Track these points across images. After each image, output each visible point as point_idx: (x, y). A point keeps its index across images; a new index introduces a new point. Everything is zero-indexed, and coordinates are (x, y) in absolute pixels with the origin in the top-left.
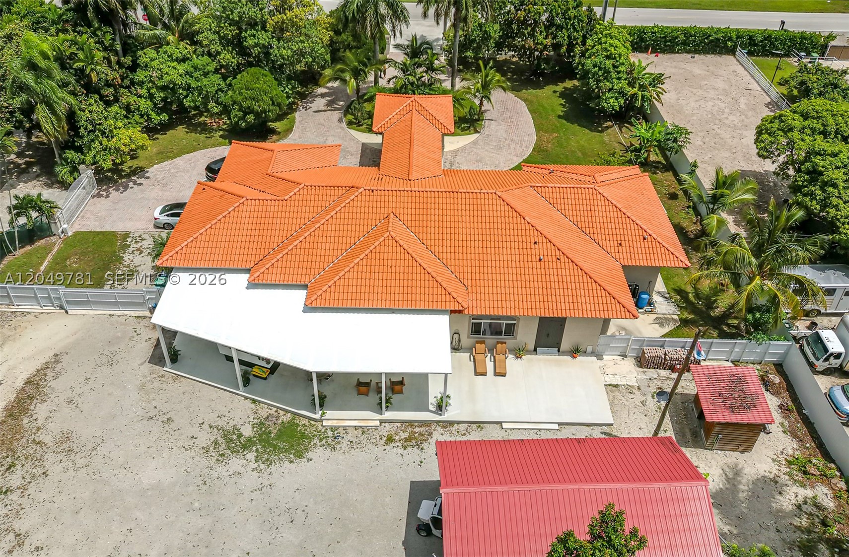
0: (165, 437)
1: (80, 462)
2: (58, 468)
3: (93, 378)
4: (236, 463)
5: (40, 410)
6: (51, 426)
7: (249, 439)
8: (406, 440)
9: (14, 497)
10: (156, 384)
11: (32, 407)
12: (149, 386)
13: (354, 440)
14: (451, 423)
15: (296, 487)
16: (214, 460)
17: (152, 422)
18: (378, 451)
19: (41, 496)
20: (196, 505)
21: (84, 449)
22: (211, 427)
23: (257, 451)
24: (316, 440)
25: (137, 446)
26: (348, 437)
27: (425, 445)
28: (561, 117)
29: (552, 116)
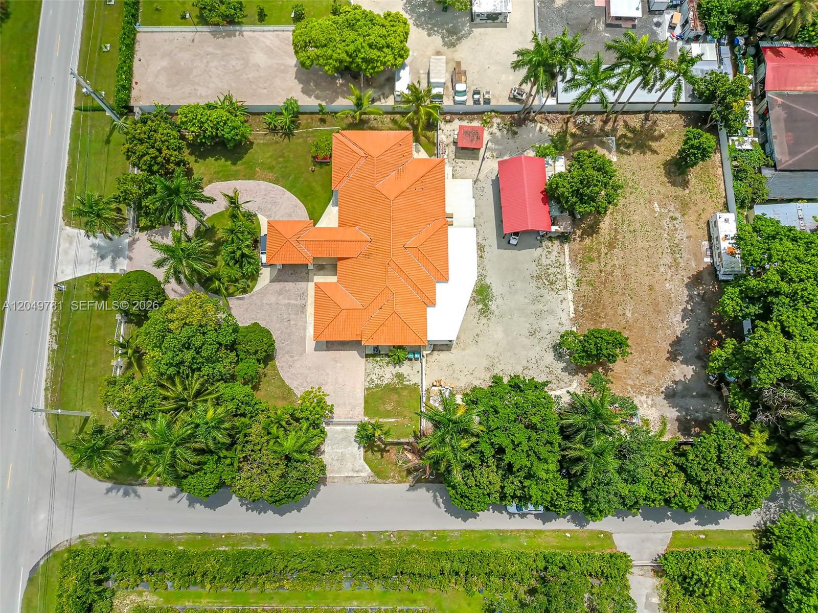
0: (484, 334)
1: (497, 360)
2: (499, 366)
4: (493, 308)
6: (482, 377)
15: (500, 286)
16: (493, 315)
20: (510, 317)
21: (492, 361)
23: (488, 302)
25: (489, 343)
28: (234, 163)
29: (234, 168)
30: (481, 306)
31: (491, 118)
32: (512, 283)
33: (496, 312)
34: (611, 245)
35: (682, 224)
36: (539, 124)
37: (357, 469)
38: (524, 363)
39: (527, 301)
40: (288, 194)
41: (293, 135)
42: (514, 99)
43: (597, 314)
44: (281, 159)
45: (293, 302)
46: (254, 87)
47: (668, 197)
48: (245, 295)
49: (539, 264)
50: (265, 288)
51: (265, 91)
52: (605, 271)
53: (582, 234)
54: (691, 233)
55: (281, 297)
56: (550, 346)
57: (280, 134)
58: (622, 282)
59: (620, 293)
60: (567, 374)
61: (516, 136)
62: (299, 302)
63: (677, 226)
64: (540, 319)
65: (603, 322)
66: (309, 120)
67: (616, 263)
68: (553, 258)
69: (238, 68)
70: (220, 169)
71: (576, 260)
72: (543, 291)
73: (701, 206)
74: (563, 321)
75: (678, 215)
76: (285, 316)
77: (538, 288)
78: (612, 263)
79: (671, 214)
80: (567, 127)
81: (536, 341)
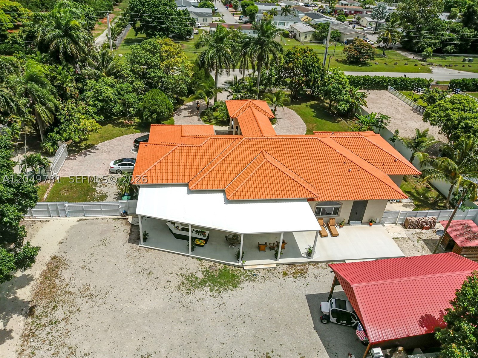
0: (151, 282)
1: (100, 301)
2: (87, 306)
3: (96, 253)
4: (199, 293)
5: (66, 274)
6: (75, 282)
7: (203, 280)
8: (294, 273)
9: (62, 325)
10: (136, 254)
11: (59, 272)
12: (133, 255)
13: (265, 276)
14: (317, 263)
15: (240, 303)
16: (185, 293)
17: (139, 275)
18: (281, 280)
19: (80, 323)
20: (182, 319)
21: (100, 293)
22: (177, 275)
23: (209, 286)
24: (242, 277)
25: (135, 289)
26: (261, 275)
27: (306, 275)
28: (315, 117)
29: (311, 117)
38: (85, 348)
48: (202, 121)
70: (307, 113)
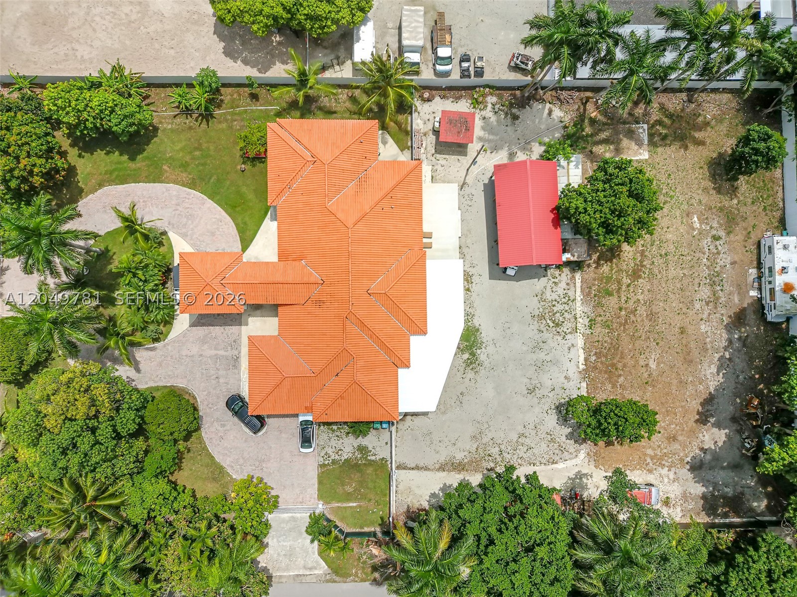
0: (470, 393)
2: (489, 434)
3: (439, 439)
6: (468, 448)
7: (470, 354)
11: (458, 461)
15: (493, 329)
16: (482, 368)
21: (479, 427)
22: (464, 373)
23: (476, 349)
25: (476, 404)
28: (132, 158)
29: (132, 165)
30: (466, 356)
31: (484, 96)
32: (507, 325)
33: (486, 364)
34: (636, 275)
35: (726, 246)
36: (548, 105)
37: (310, 566)
38: (520, 429)
39: (525, 348)
40: (210, 203)
41: (213, 117)
42: (516, 68)
43: (613, 365)
44: (197, 153)
45: (222, 353)
46: (157, 46)
47: (710, 209)
48: (156, 345)
49: (543, 300)
50: (184, 334)
51: (172, 52)
52: (626, 309)
53: (599, 258)
54: (736, 259)
55: (206, 347)
56: (553, 407)
57: (195, 115)
58: (647, 323)
59: (643, 338)
60: (572, 442)
61: (517, 122)
62: (229, 353)
63: (720, 248)
64: (541, 373)
65: (620, 375)
66: (235, 96)
67: (641, 297)
68: (561, 292)
69: (134, 17)
70: (114, 167)
71: (589, 293)
72: (546, 335)
73: (751, 221)
74: (570, 374)
75: (722, 233)
76: (212, 372)
77: (541, 331)
78: (635, 298)
79: (714, 232)
80: (585, 110)
81: (536, 400)
